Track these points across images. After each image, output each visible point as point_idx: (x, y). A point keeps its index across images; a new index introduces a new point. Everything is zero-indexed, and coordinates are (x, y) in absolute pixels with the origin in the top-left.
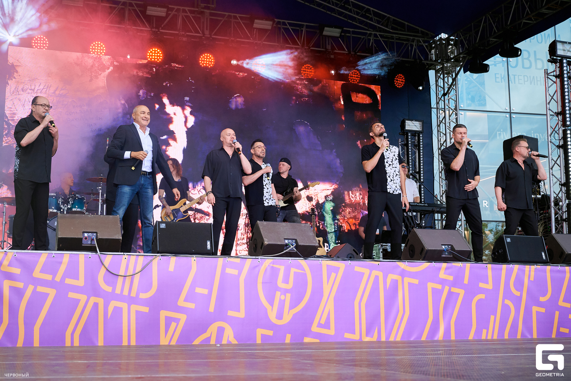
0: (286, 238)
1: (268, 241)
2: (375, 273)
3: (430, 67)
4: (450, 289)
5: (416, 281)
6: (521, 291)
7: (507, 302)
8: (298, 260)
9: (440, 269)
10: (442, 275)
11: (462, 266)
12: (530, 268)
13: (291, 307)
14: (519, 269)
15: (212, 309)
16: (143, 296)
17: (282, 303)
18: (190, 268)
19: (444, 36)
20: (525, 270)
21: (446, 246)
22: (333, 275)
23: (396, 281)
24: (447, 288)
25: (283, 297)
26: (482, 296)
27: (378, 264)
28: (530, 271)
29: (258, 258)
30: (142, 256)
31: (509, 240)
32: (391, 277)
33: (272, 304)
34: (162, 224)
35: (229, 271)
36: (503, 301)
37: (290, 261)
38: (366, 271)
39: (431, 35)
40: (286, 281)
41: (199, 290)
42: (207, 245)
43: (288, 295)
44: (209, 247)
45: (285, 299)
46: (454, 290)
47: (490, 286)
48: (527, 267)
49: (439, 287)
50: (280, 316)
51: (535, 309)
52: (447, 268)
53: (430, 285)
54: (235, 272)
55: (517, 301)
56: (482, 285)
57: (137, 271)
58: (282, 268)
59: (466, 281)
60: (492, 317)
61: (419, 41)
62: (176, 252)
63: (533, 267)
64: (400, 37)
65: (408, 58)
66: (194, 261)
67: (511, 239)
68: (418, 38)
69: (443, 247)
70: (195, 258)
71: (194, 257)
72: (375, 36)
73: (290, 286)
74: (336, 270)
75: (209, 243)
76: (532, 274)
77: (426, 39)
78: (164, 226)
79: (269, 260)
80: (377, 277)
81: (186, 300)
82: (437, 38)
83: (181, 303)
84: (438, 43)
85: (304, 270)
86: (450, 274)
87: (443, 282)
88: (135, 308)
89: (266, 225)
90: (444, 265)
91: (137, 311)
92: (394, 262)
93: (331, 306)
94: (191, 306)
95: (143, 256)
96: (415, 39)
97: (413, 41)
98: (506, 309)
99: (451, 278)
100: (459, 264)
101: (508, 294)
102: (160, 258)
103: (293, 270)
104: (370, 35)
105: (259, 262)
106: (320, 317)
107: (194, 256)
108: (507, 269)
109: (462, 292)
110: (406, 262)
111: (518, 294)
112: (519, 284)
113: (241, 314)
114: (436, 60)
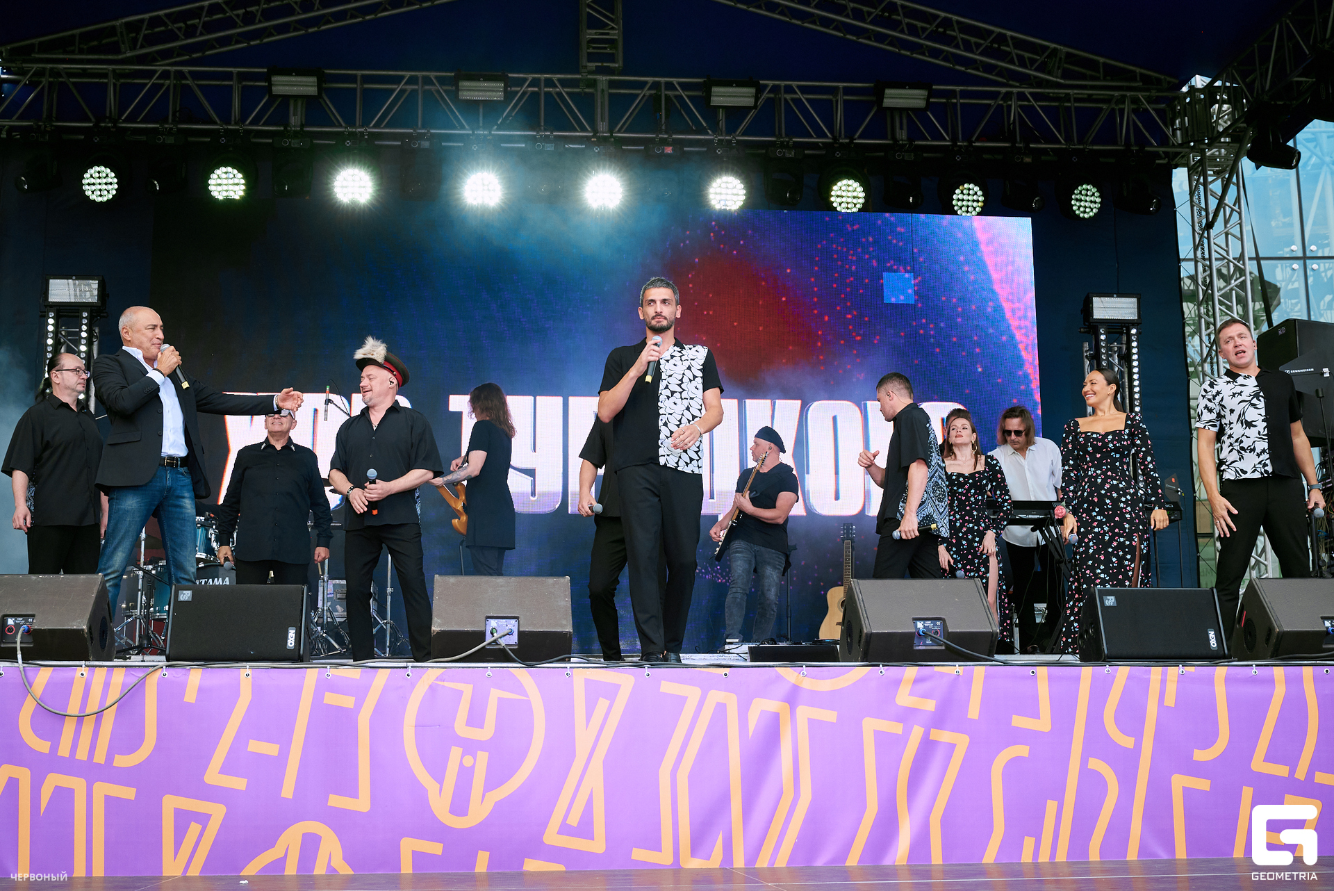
0: (491, 615)
1: (440, 625)
2: (715, 696)
3: (1173, 160)
4: (927, 734)
5: (830, 716)
6: (1138, 736)
7: (1095, 764)
8: (509, 669)
9: (898, 682)
10: (904, 698)
11: (961, 673)
12: (1164, 675)
13: (490, 786)
14: (1129, 677)
15: (288, 791)
16: (121, 761)
17: (466, 775)
18: (236, 694)
19: (1199, 81)
20: (1148, 680)
21: (928, 623)
22: (603, 704)
23: (776, 717)
24: (917, 732)
25: (468, 761)
26: (1022, 751)
27: (726, 675)
28: (1164, 682)
29: (406, 667)
30: (121, 669)
31: (1110, 601)
32: (763, 706)
33: (439, 778)
34: (184, 592)
35: (330, 699)
36: (1084, 762)
37: (489, 673)
38: (692, 693)
39: (1169, 82)
40: (475, 719)
41: (255, 746)
42: (286, 638)
43: (483, 757)
44: (291, 642)
45: (473, 766)
46: (936, 735)
47: (1043, 724)
48: (1156, 672)
49: (897, 728)
50: (460, 807)
51: (1179, 782)
52: (916, 681)
53: (871, 726)
54: (348, 702)
55: (1125, 763)
56: (1019, 721)
57: (108, 704)
58: (467, 689)
59: (974, 712)
60: (1051, 806)
61: (1135, 101)
62: (207, 657)
63: (1174, 672)
64: (1090, 95)
65: (1115, 143)
66: (246, 676)
67: (1116, 599)
68: (1132, 93)
69: (920, 625)
70: (249, 671)
71: (248, 667)
72: (1021, 96)
73: (485, 733)
74: (611, 692)
75: (292, 633)
76: (1171, 688)
77: (1154, 93)
78: (189, 595)
79: (435, 670)
80: (721, 708)
81: (225, 770)
82: (1185, 89)
83: (213, 776)
84: (1188, 100)
85: (525, 693)
86: (926, 696)
87: (906, 716)
88: (102, 789)
89: (453, 584)
90: (911, 672)
91: (107, 798)
92: (769, 666)
93: (595, 781)
94: (239, 783)
95: (124, 669)
96: (1125, 96)
97: (1122, 100)
98: (1092, 786)
99: (930, 705)
100: (954, 669)
101: (1097, 742)
102: (164, 672)
103: (495, 694)
104: (1008, 96)
105: (408, 675)
106: (567, 808)
107: (248, 665)
108: (1094, 678)
109: (962, 742)
110: (804, 666)
111: (1128, 742)
112: (1131, 717)
113: (362, 804)
114: (1185, 144)
